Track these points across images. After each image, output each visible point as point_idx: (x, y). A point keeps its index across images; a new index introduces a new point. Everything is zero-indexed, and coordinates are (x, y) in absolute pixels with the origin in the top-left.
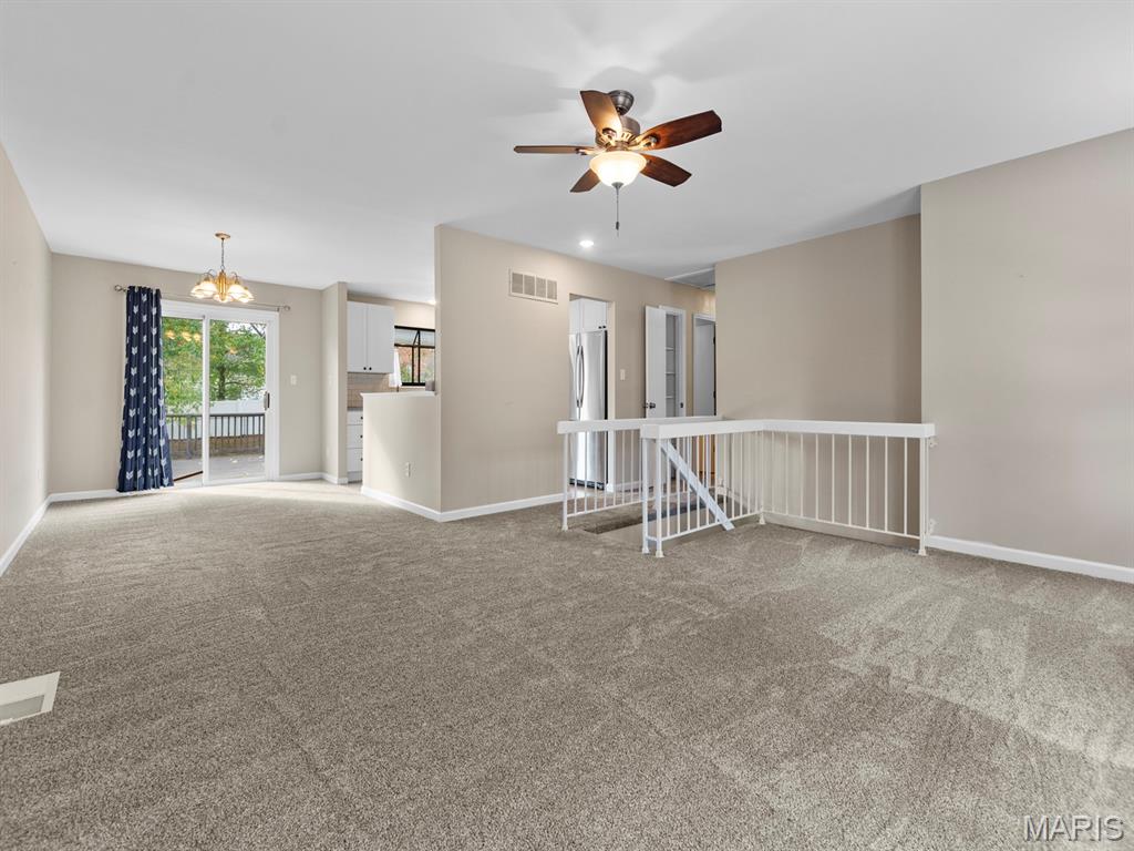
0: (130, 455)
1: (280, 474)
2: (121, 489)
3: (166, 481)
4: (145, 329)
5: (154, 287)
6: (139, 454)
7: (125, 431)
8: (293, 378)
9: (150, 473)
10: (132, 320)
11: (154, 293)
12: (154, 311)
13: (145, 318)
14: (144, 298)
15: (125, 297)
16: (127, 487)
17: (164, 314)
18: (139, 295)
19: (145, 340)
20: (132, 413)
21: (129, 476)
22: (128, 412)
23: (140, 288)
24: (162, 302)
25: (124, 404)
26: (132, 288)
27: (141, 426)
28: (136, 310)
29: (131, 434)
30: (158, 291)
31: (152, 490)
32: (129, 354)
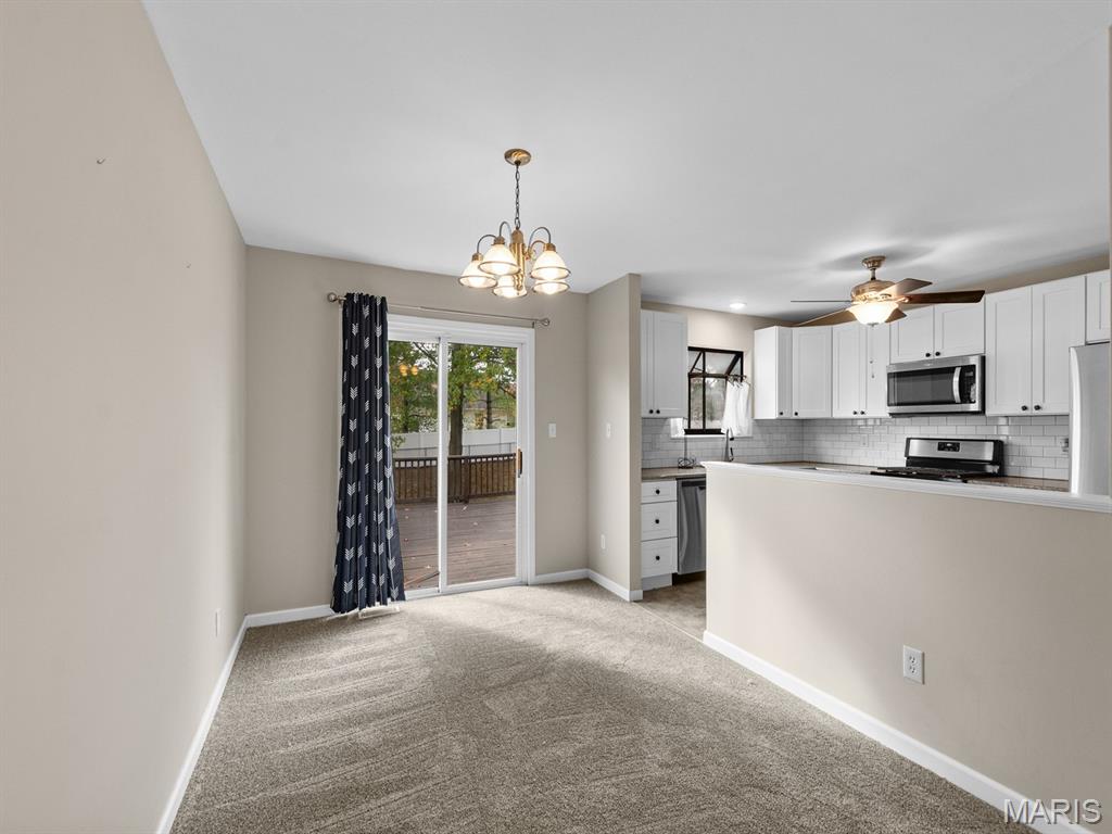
0: (349, 555)
1: (537, 574)
2: (337, 608)
3: (395, 592)
4: (367, 360)
5: (378, 294)
6: (360, 553)
7: (342, 517)
8: (552, 427)
9: (374, 582)
10: (351, 345)
11: (379, 303)
12: (379, 333)
13: (367, 343)
14: (366, 312)
15: (341, 310)
16: (345, 604)
17: (391, 337)
18: (359, 307)
19: (367, 377)
20: (351, 490)
21: (348, 587)
22: (346, 488)
23: (360, 296)
24: (390, 317)
25: (339, 475)
26: (351, 297)
27: (363, 509)
28: (355, 330)
29: (350, 522)
30: (383, 299)
31: (378, 607)
32: (346, 399)
